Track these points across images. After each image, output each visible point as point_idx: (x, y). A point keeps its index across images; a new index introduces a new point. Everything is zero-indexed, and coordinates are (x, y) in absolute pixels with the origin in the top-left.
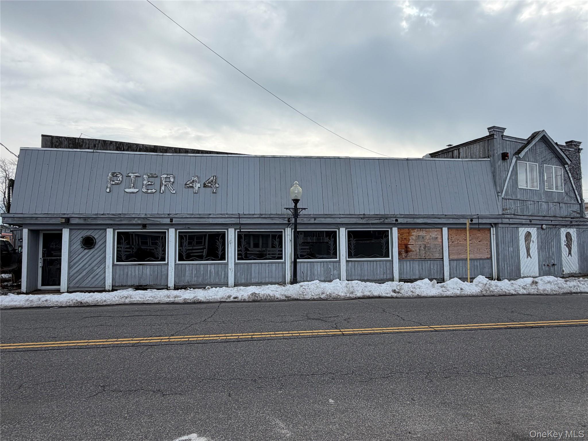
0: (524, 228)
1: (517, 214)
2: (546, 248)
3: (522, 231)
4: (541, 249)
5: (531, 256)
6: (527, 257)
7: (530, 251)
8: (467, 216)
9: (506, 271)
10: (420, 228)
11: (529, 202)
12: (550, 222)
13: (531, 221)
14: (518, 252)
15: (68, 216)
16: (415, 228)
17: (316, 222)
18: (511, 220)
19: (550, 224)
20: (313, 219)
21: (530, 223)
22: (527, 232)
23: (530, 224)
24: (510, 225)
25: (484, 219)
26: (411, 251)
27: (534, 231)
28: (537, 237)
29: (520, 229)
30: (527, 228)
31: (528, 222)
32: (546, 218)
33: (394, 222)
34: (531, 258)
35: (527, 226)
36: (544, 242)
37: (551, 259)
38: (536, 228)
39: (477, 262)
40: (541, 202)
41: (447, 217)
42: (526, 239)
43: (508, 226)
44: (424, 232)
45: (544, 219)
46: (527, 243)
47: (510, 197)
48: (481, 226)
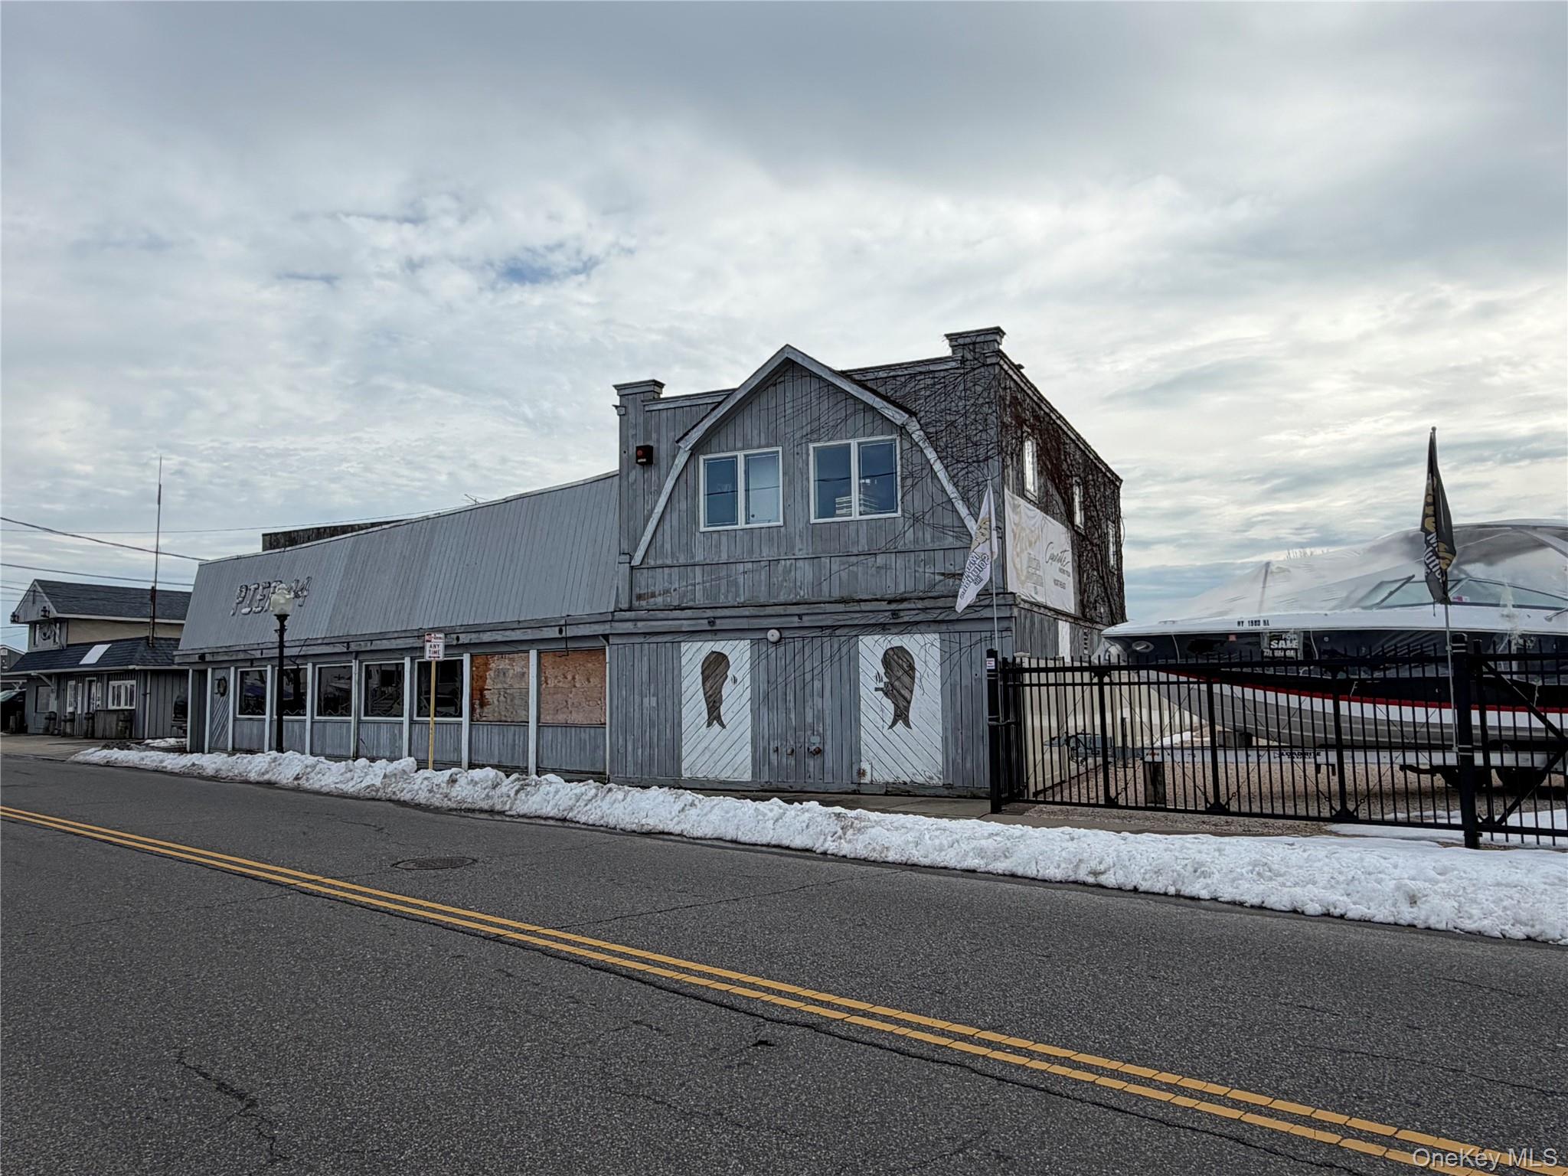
0: (700, 644)
1: (691, 604)
2: (791, 697)
3: (693, 654)
4: (762, 701)
5: (725, 723)
6: (709, 724)
7: (723, 709)
8: (551, 621)
9: (629, 758)
10: (502, 653)
11: (740, 568)
12: (796, 619)
13: (712, 623)
14: (676, 709)
15: (202, 651)
16: (494, 654)
17: (373, 648)
18: (640, 624)
19: (797, 625)
20: (369, 644)
21: (709, 628)
22: (713, 652)
23: (713, 631)
24: (648, 637)
25: (580, 626)
26: (488, 704)
27: (739, 653)
28: (752, 669)
29: (684, 647)
30: (713, 643)
31: (704, 625)
32: (769, 611)
33: (455, 643)
34: (723, 726)
35: (709, 636)
36: (780, 680)
37: (809, 733)
38: (749, 641)
39: (585, 732)
40: (788, 562)
41: (521, 625)
42: (706, 672)
43: (642, 640)
44: (507, 661)
45: (762, 614)
46: (708, 685)
47: (669, 562)
48: (571, 645)
